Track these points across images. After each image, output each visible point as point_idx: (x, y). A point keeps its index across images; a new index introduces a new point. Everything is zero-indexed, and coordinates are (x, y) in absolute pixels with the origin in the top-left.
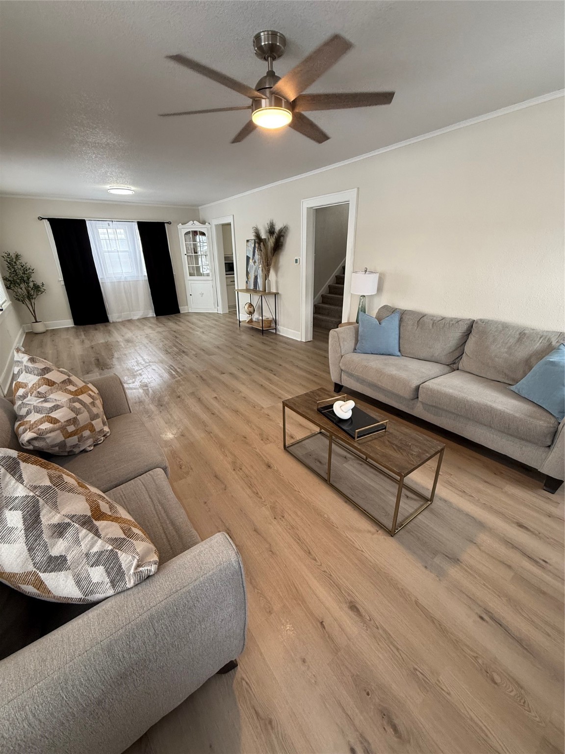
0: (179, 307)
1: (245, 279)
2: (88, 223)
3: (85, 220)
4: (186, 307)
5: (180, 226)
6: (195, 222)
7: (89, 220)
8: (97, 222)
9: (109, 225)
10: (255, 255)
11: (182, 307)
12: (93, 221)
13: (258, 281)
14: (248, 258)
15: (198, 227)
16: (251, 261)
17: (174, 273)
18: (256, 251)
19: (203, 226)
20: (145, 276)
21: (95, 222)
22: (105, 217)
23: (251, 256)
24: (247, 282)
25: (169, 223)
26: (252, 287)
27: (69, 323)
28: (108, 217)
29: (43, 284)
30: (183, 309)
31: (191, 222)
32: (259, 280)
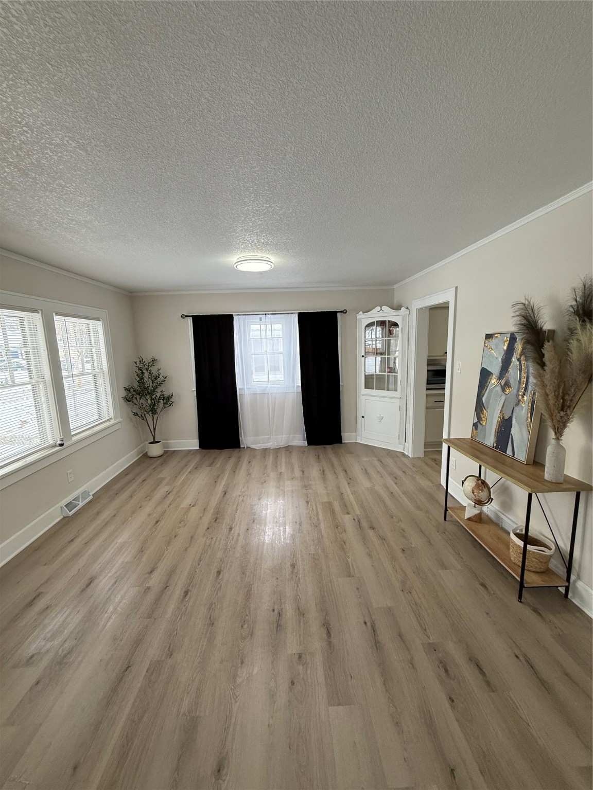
0: (342, 434)
1: (471, 418)
2: (235, 318)
3: (232, 315)
4: (354, 434)
5: (360, 315)
6: (384, 308)
7: (238, 315)
8: (247, 316)
9: (261, 319)
10: (510, 369)
11: (346, 434)
12: (242, 316)
13: (513, 432)
14: (485, 375)
15: (387, 314)
16: (493, 381)
17: (341, 383)
18: (514, 359)
19: (398, 313)
20: (298, 387)
21: (244, 316)
22: (258, 310)
23: (495, 369)
24: (475, 425)
25: (344, 312)
26: (490, 441)
27: (193, 444)
28: (260, 310)
29: (172, 395)
30: (347, 437)
31: (378, 308)
32: (515, 431)
